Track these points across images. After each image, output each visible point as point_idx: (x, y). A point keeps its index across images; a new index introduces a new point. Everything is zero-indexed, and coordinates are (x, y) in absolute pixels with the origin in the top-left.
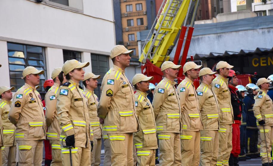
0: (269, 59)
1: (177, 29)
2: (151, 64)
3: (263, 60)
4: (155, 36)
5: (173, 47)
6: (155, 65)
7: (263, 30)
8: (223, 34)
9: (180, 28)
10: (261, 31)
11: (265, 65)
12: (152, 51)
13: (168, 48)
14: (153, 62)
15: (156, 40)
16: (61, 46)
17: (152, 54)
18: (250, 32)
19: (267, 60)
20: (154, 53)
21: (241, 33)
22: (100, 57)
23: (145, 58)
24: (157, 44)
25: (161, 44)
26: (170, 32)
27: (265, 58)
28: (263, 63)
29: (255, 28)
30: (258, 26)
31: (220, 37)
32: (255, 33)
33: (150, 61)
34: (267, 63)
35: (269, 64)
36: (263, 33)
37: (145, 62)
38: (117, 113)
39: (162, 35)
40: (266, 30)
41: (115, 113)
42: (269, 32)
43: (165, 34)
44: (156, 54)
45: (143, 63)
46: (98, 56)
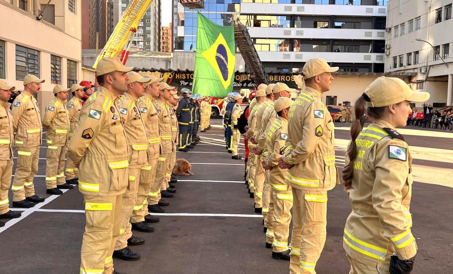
1: (119, 50)
16: (50, 52)
22: (72, 62)
26: (115, 52)
38: (321, 161)
41: (317, 162)
46: (70, 61)
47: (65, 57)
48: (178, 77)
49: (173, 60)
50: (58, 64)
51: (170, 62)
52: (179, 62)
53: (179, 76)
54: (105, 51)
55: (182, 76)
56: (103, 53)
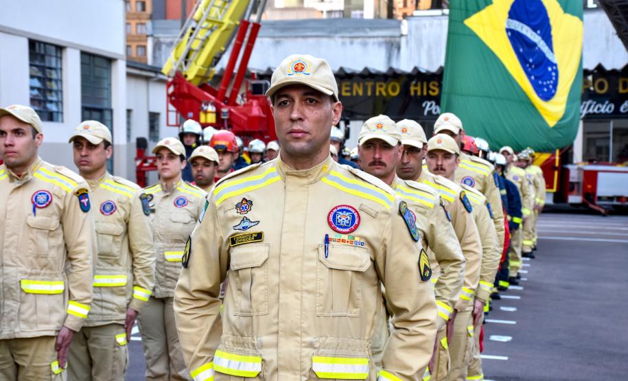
0: (355, 86)
1: (232, 23)
2: (184, 81)
3: (347, 86)
4: (195, 33)
5: (222, 53)
6: (190, 81)
7: (344, 40)
8: (283, 40)
9: (238, 23)
10: (340, 41)
11: (348, 94)
12: (187, 57)
13: (214, 55)
14: (186, 76)
15: (195, 38)
16: (24, 32)
17: (186, 63)
18: (325, 40)
19: (351, 87)
20: (191, 62)
21: (310, 40)
22: (97, 59)
23: (175, 68)
24: (196, 45)
25: (203, 47)
26: (220, 27)
27: (349, 83)
28: (346, 91)
29: (332, 35)
30: (336, 32)
31: (278, 42)
32: (332, 42)
33: (181, 74)
34: (351, 91)
35: (354, 94)
36: (343, 44)
37: (173, 74)
39: (205, 30)
40: (348, 41)
42: (352, 43)
43: (212, 30)
44: (193, 64)
45: (169, 77)
46: (92, 58)
47: (74, 46)
48: (416, 92)
49: (407, 42)
50: (54, 65)
51: (399, 48)
52: (425, 46)
53: (418, 88)
54: (194, 24)
55: (428, 89)
56: (189, 31)
